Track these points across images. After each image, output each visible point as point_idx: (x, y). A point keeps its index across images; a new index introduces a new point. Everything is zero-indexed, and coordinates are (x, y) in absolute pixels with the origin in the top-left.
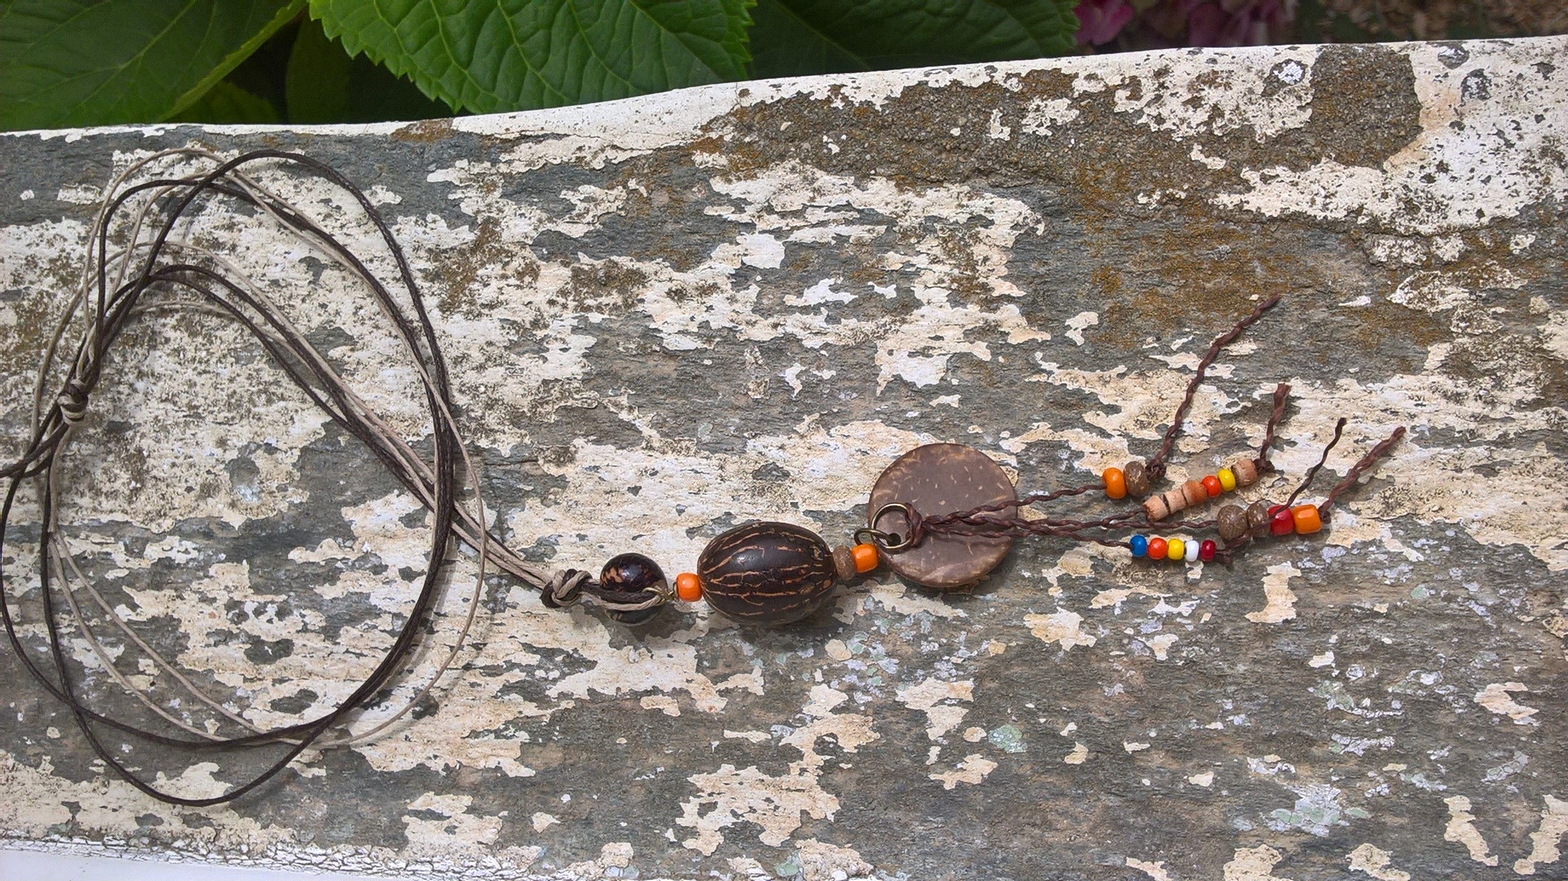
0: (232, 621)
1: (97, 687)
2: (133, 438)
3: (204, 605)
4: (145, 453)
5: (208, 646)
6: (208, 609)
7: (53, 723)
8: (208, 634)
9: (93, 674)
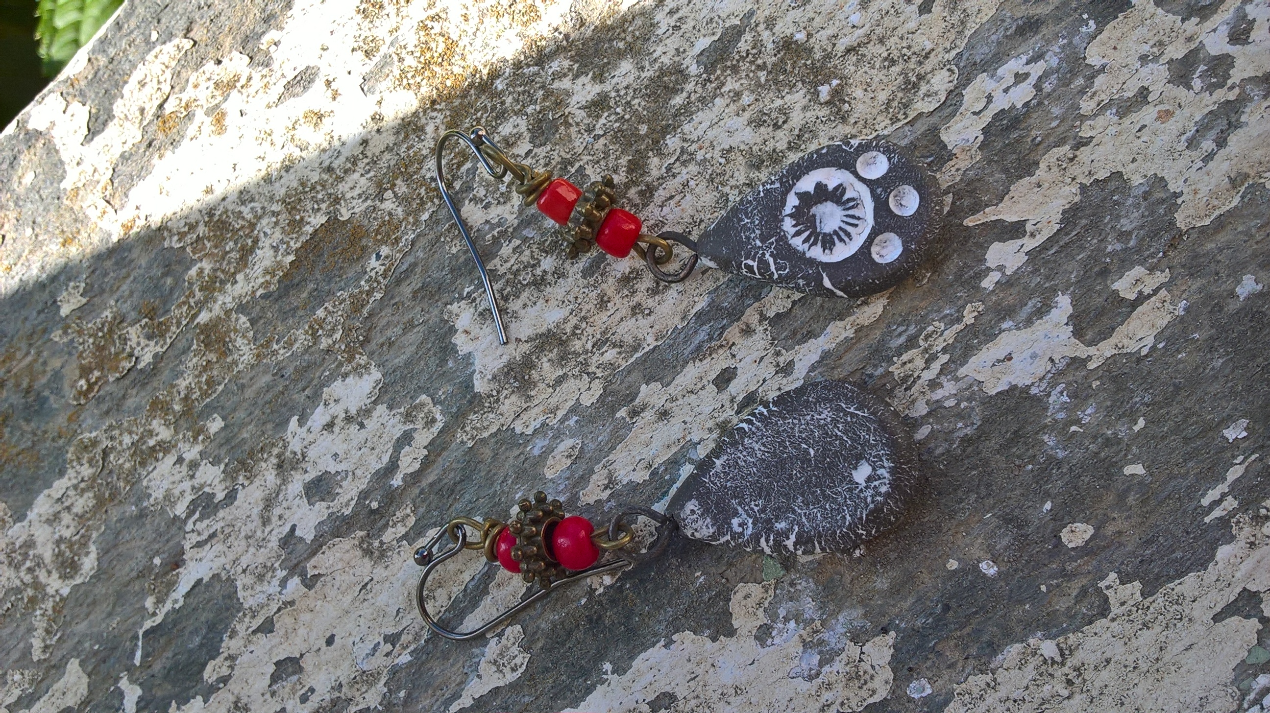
0: (1211, 88)
1: (1079, 395)
2: (757, 44)
3: (1134, 117)
4: (801, 37)
5: (1209, 157)
6: (1147, 115)
7: (1060, 518)
8: (1192, 144)
9: (1053, 385)
